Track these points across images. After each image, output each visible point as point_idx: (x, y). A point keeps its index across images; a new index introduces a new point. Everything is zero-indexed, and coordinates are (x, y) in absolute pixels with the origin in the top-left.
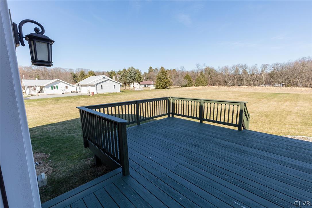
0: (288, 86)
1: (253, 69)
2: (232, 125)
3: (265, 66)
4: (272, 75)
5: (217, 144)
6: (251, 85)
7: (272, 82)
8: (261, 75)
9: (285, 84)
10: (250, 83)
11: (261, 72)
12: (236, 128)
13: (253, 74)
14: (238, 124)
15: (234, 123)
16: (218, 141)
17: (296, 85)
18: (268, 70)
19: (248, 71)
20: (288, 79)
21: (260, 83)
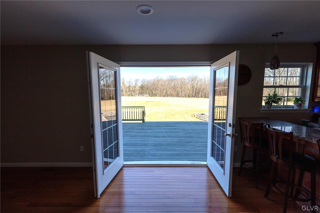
0: (152, 96)
1: (130, 82)
2: (139, 120)
3: (137, 80)
4: (142, 87)
5: (137, 129)
6: (129, 95)
7: (143, 93)
8: (135, 87)
9: (150, 95)
10: (128, 93)
11: (135, 85)
12: (141, 122)
13: (130, 86)
14: (142, 119)
15: (140, 119)
16: (137, 128)
17: (156, 95)
18: (139, 84)
19: (125, 83)
20: (151, 91)
21: (136, 94)
